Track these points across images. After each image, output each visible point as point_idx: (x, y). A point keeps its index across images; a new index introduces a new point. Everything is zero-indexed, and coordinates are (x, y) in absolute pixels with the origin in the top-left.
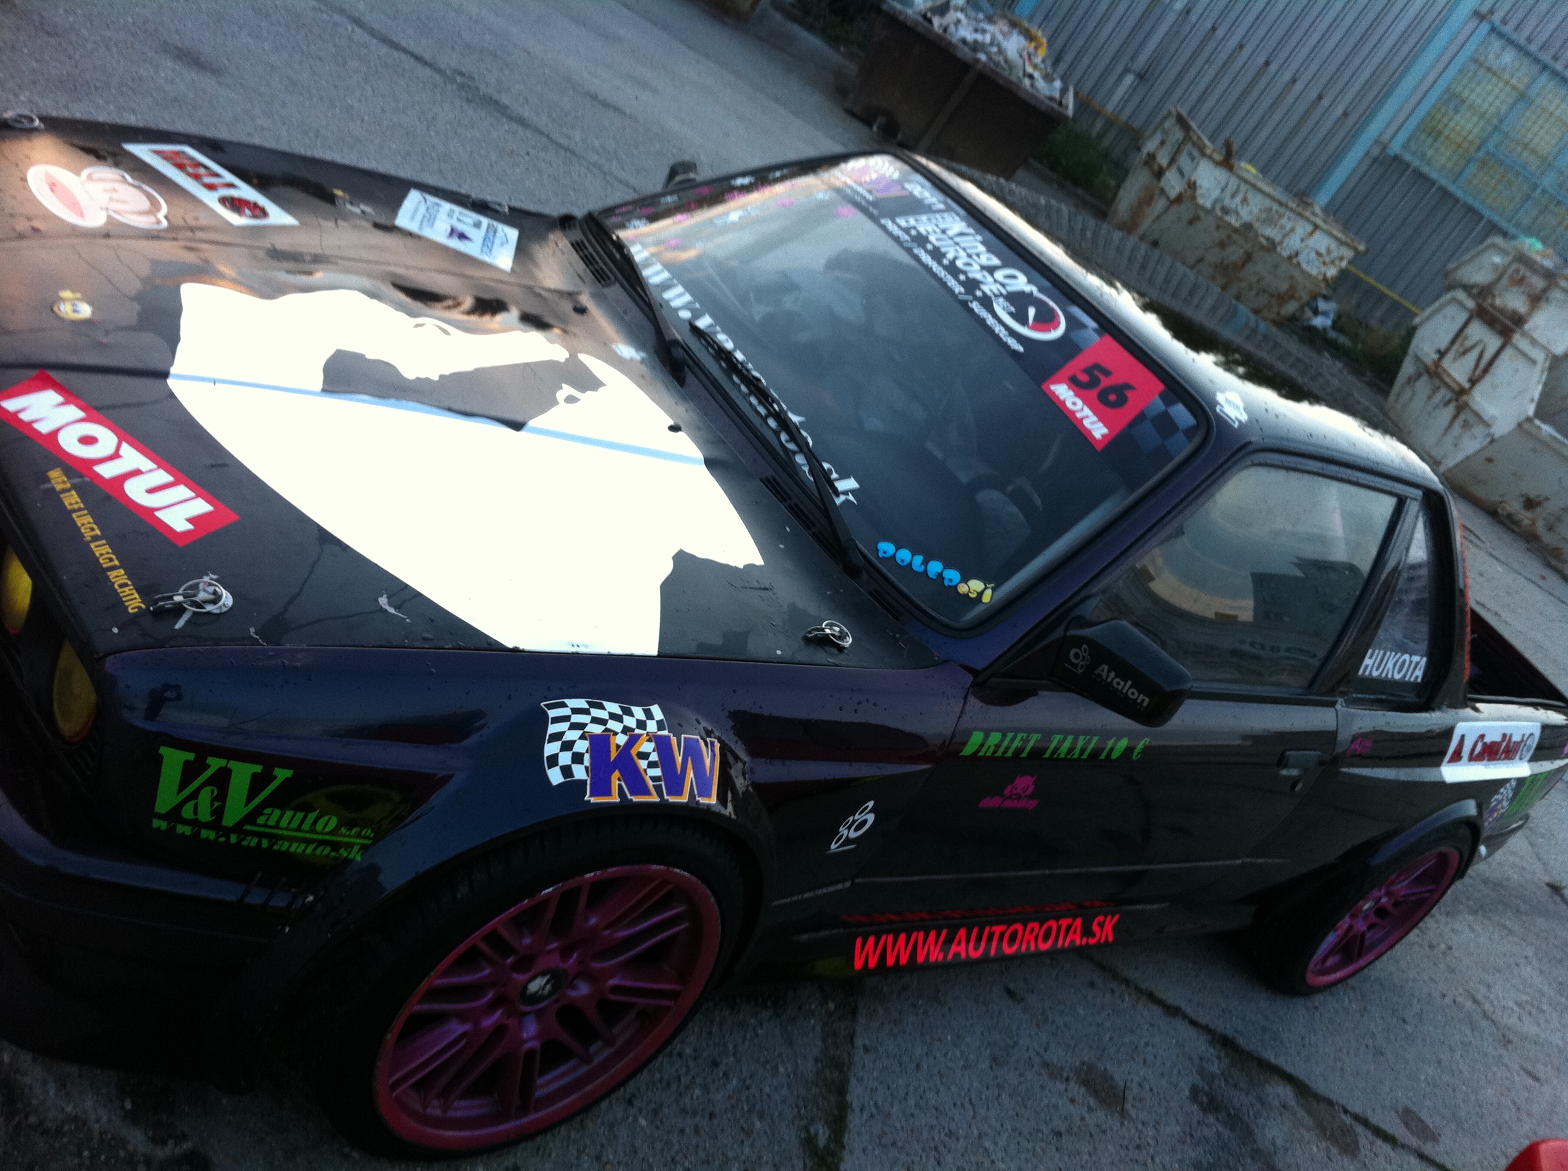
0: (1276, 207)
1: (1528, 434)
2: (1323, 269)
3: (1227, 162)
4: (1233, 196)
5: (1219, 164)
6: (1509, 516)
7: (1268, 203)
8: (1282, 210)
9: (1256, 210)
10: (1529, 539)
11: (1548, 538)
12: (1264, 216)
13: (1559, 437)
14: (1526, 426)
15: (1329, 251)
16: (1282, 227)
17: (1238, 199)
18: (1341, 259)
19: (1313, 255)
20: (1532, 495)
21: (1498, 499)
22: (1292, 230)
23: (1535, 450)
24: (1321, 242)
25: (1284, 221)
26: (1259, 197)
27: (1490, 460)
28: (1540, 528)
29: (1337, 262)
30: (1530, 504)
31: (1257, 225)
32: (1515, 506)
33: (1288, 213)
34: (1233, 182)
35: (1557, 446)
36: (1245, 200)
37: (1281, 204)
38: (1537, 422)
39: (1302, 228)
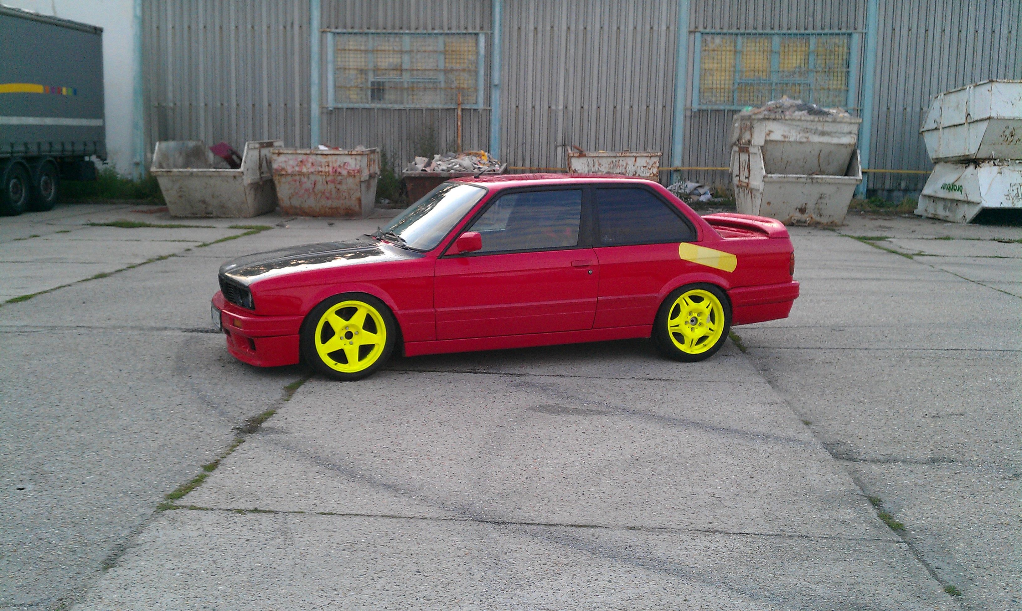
0: (614, 160)
1: (771, 183)
2: (651, 171)
3: (582, 155)
4: (594, 165)
5: (579, 157)
6: (798, 221)
7: (610, 160)
8: (617, 159)
9: (607, 166)
10: (816, 225)
11: (824, 220)
12: (612, 165)
13: (781, 175)
14: (766, 179)
15: (648, 163)
16: (622, 166)
17: (597, 166)
18: (655, 163)
19: (642, 168)
20: (799, 206)
21: (788, 217)
22: (627, 164)
23: (780, 187)
24: (641, 162)
25: (621, 162)
26: (604, 160)
27: (769, 203)
28: (818, 219)
29: (654, 165)
30: (802, 210)
31: (611, 171)
32: (797, 216)
33: (621, 159)
34: (590, 160)
35: (785, 180)
36: (599, 165)
37: (615, 157)
38: (770, 175)
39: (631, 161)
